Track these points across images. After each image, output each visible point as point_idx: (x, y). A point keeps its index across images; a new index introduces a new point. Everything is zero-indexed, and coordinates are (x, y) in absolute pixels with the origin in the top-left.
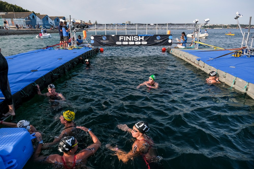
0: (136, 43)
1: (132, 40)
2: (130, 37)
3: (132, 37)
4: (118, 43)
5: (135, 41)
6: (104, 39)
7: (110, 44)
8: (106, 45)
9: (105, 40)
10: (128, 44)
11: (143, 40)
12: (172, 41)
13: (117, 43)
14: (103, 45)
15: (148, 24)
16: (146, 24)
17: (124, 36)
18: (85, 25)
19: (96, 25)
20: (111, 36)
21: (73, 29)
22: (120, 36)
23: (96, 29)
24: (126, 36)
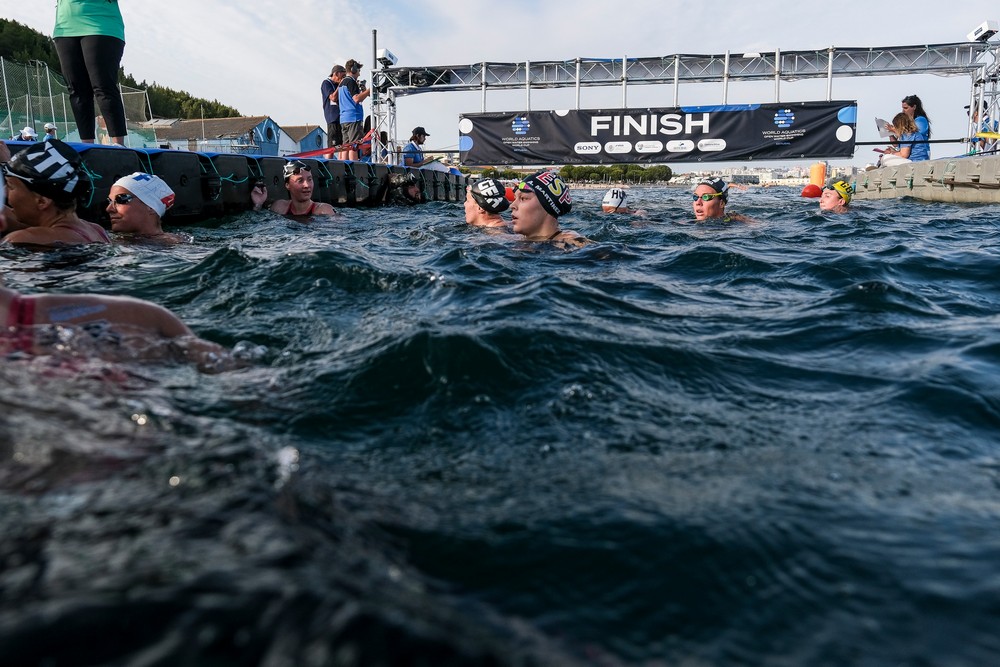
0: (672, 146)
1: (654, 131)
2: (644, 118)
3: (654, 118)
4: (583, 148)
5: (665, 139)
6: (518, 129)
7: (544, 151)
8: (526, 160)
9: (521, 136)
10: (633, 153)
11: (706, 130)
12: (854, 131)
13: (579, 148)
14: (511, 157)
15: (731, 56)
16: (723, 56)
17: (613, 113)
18: (437, 71)
19: (484, 69)
20: (551, 115)
21: (384, 91)
22: (595, 113)
23: (483, 87)
24: (623, 113)
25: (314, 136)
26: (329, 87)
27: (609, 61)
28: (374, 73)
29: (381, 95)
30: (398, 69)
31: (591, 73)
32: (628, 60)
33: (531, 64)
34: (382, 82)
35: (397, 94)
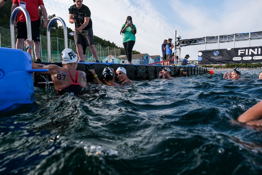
1: (259, 53)
2: (256, 49)
3: (260, 49)
4: (235, 59)
6: (215, 54)
7: (223, 60)
9: (216, 56)
17: (245, 48)
18: (192, 40)
19: (206, 38)
20: (226, 50)
21: (178, 46)
22: (240, 49)
23: (205, 43)
24: (249, 48)
25: (158, 58)
26: (164, 45)
27: (245, 34)
28: (175, 41)
29: (177, 47)
30: (182, 40)
31: (238, 37)
32: (251, 33)
33: (220, 36)
34: (177, 43)
35: (181, 46)
